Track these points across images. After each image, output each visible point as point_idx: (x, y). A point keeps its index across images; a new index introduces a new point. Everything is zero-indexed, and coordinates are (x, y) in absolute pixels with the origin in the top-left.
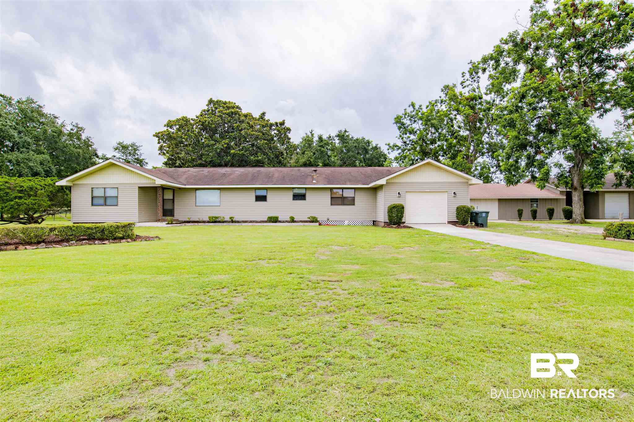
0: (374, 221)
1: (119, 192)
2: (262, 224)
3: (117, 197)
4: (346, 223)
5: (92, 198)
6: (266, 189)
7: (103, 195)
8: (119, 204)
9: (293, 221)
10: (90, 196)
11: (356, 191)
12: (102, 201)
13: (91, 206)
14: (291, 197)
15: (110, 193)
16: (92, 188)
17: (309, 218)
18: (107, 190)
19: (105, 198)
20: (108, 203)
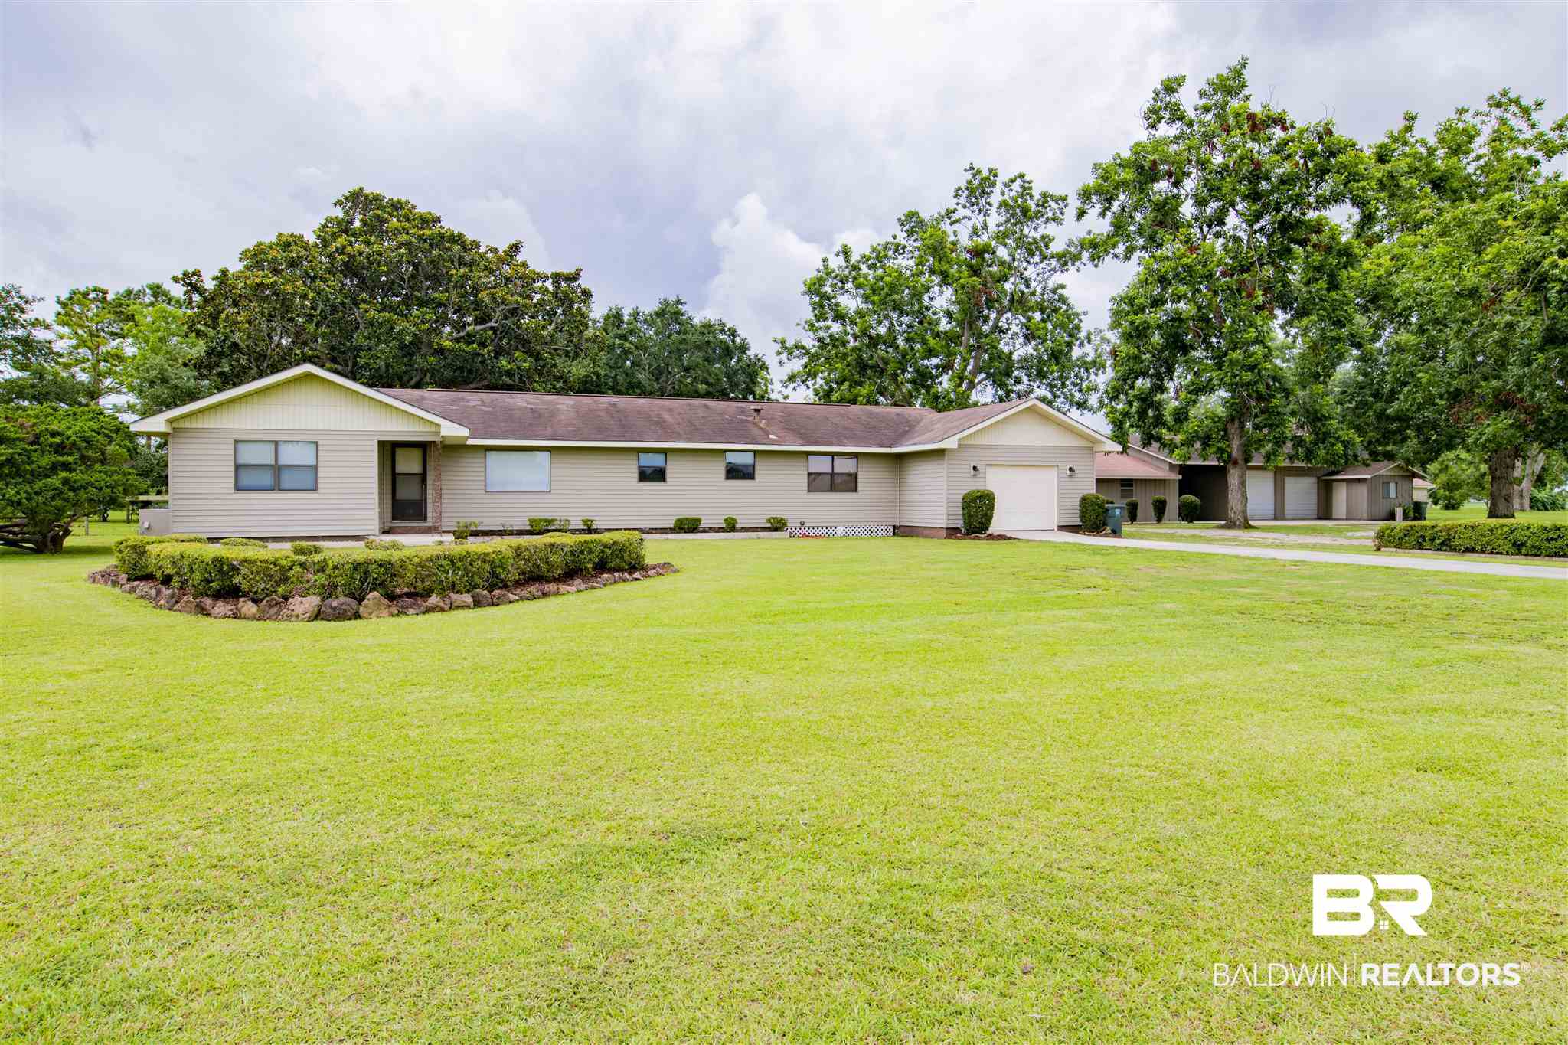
0: (895, 527)
1: (320, 453)
2: (664, 536)
3: (316, 468)
4: (840, 530)
5: (238, 467)
6: (665, 452)
7: (273, 462)
8: (320, 486)
9: (731, 527)
10: (232, 463)
11: (860, 461)
12: (267, 479)
13: (232, 491)
14: (722, 472)
15: (291, 456)
16: (236, 442)
17: (769, 521)
18: (282, 448)
19: (277, 469)
20: (285, 485)
